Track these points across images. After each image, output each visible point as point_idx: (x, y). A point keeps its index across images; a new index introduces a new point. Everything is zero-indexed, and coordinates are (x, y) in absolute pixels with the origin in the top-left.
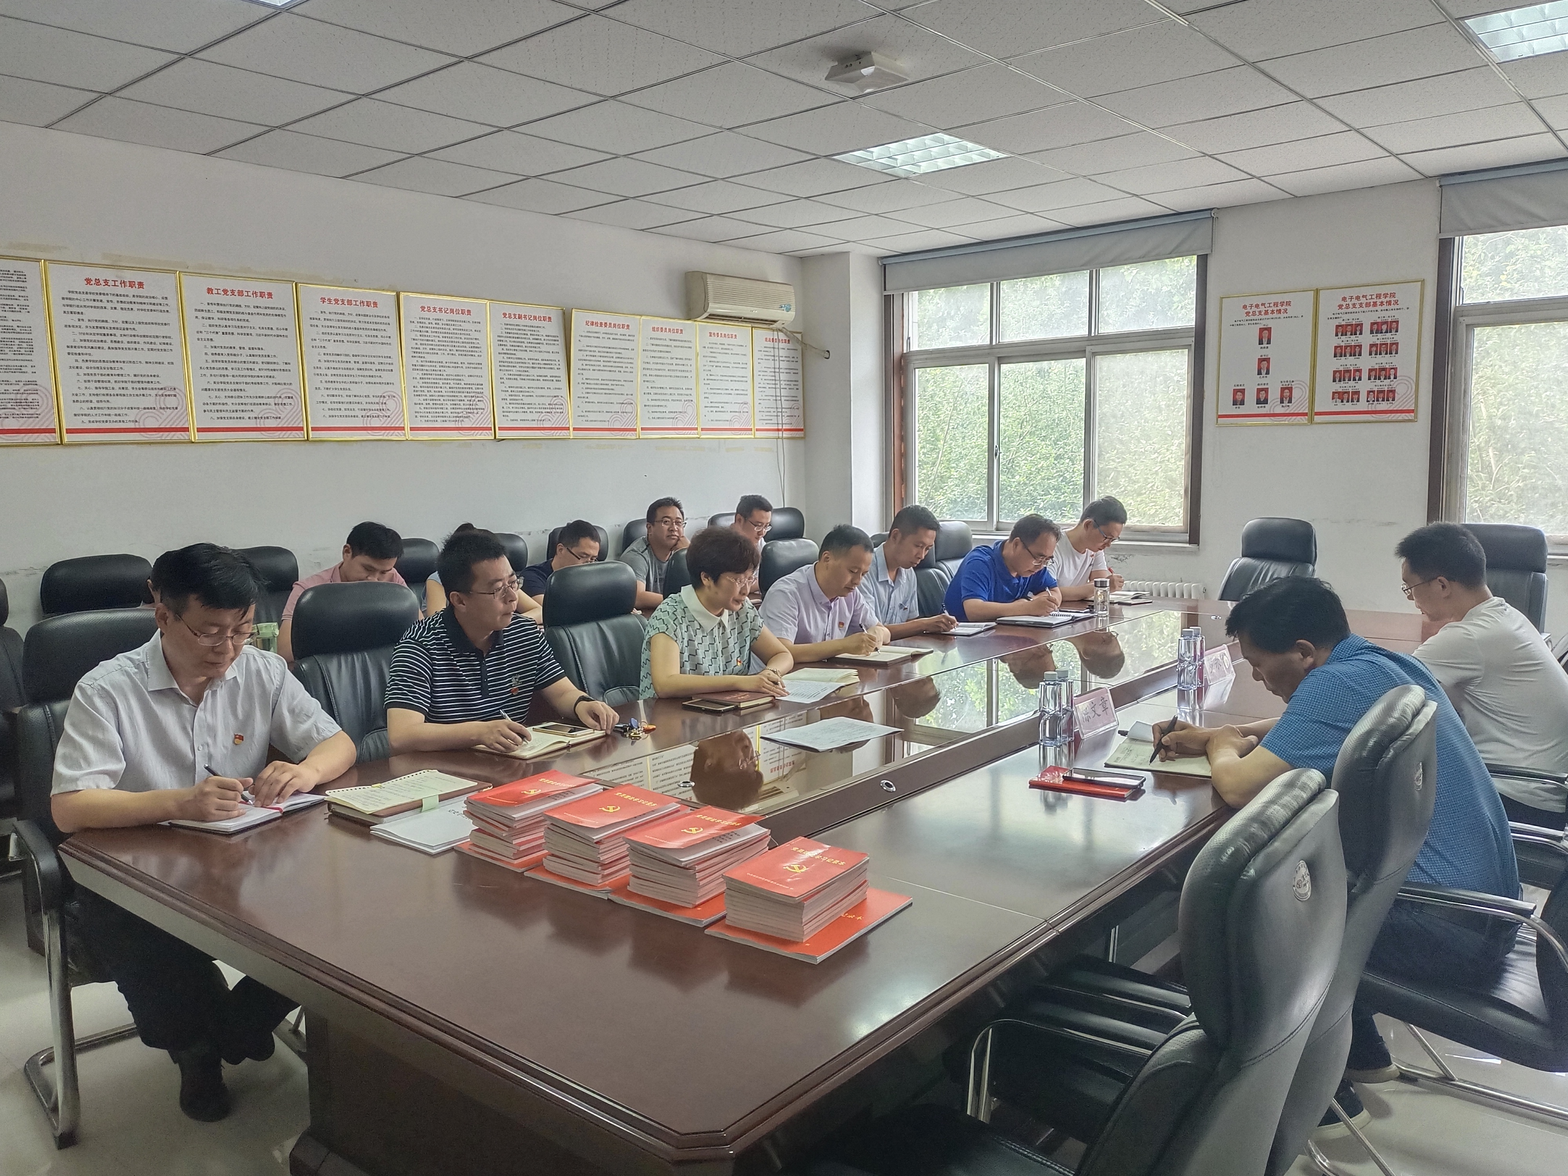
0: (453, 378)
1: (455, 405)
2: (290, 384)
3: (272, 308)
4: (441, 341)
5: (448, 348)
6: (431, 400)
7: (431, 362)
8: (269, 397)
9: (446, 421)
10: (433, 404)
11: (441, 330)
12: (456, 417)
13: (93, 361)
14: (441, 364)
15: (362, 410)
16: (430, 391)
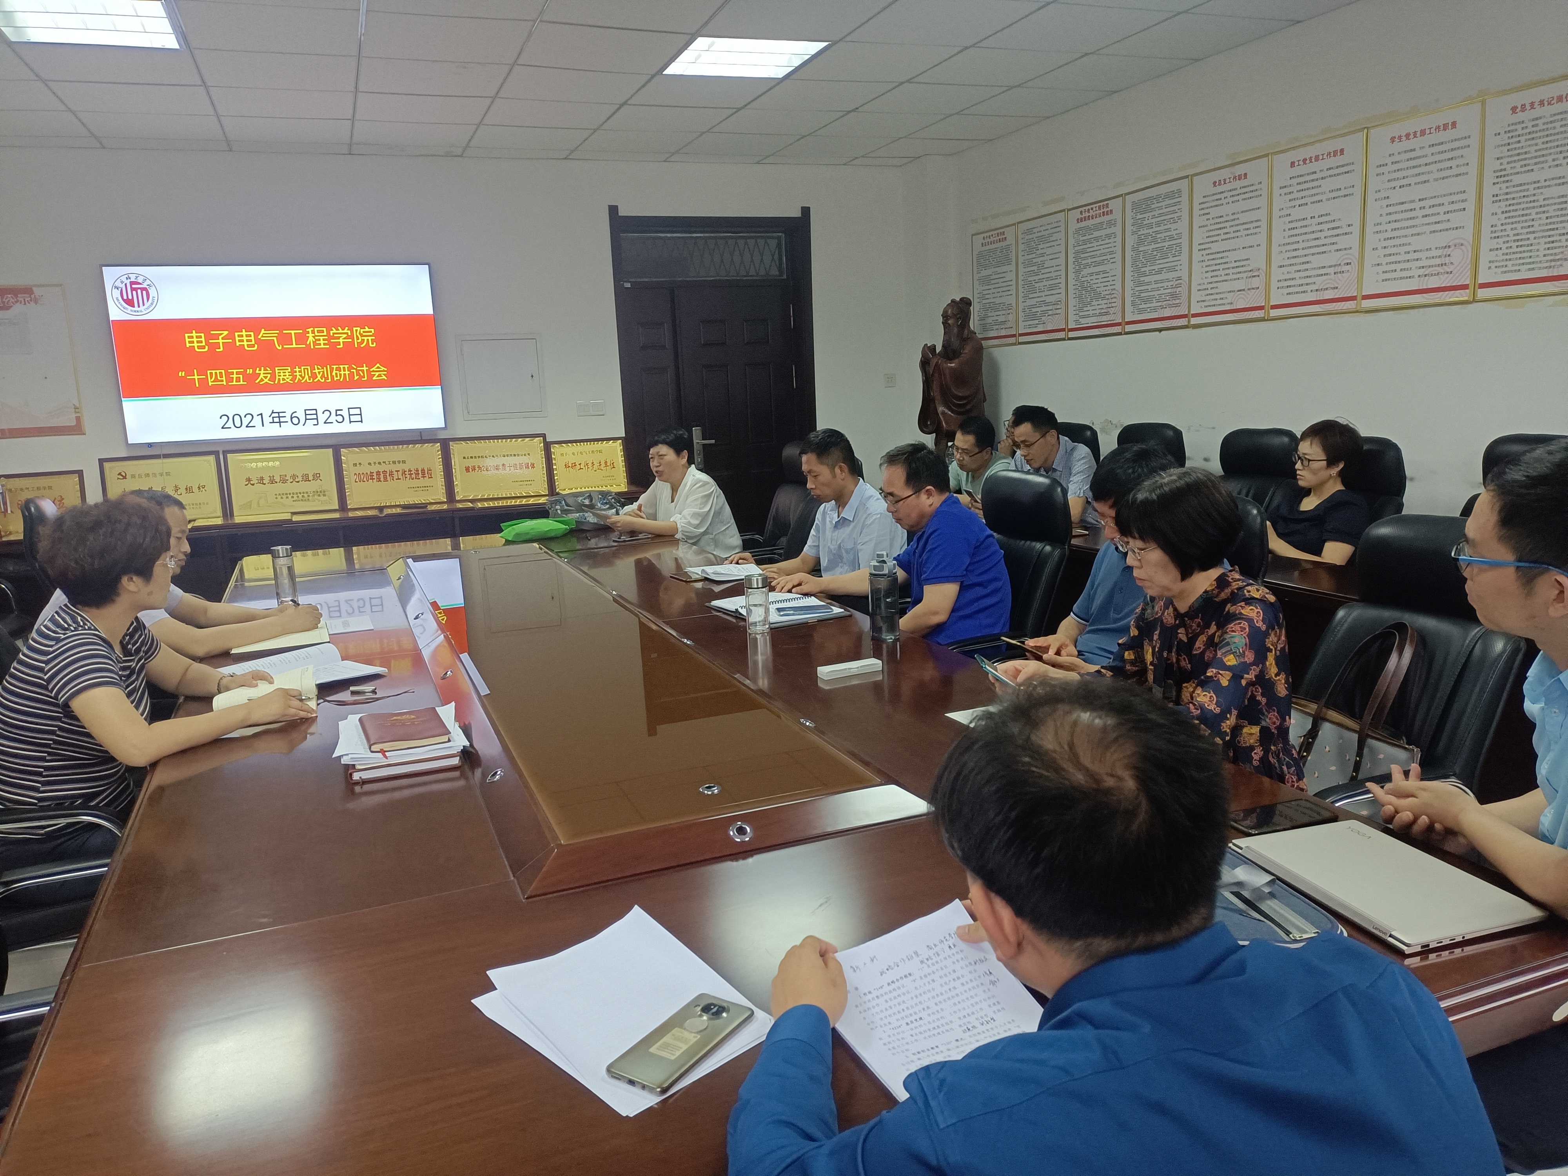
1: (1553, 242)
2: (1351, 248)
3: (1343, 166)
4: (1540, 150)
5: (1550, 158)
6: (1514, 241)
7: (1521, 185)
8: (1330, 267)
9: (1533, 269)
10: (1517, 246)
11: (1542, 134)
12: (1551, 261)
13: (1212, 254)
14: (1536, 185)
15: (1420, 268)
16: (1516, 229)
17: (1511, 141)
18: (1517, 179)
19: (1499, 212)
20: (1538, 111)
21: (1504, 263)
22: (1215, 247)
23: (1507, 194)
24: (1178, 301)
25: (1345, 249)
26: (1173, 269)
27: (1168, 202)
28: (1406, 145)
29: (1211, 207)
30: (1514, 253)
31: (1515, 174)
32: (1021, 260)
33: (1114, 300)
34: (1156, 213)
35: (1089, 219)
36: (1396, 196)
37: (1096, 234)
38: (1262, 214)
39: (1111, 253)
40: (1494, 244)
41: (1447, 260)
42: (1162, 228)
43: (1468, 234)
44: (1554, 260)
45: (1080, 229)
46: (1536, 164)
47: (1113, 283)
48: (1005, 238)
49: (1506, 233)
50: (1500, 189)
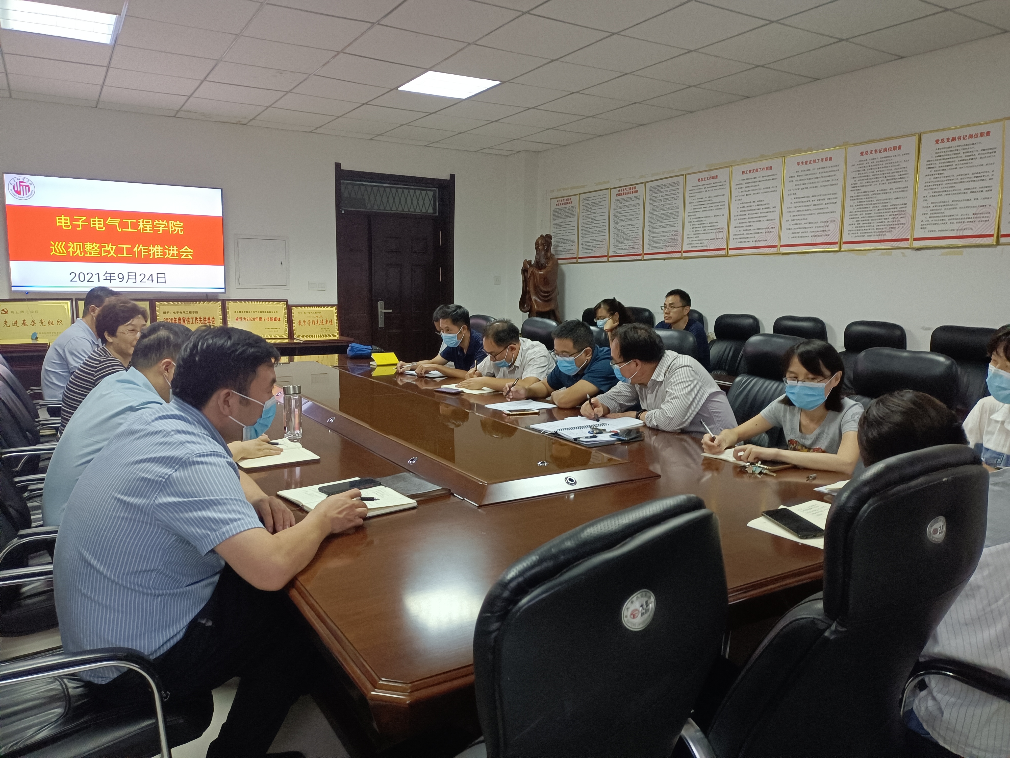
0: (882, 202)
1: (881, 222)
2: (775, 219)
3: (771, 175)
4: (875, 175)
5: (880, 180)
6: (862, 221)
7: (865, 192)
8: (763, 229)
9: (871, 236)
10: (863, 224)
11: (876, 167)
12: (880, 232)
13: (696, 218)
14: (873, 193)
15: (812, 232)
16: (862, 214)
17: (860, 169)
18: (863, 189)
19: (854, 205)
20: (874, 156)
21: (857, 232)
22: (698, 215)
23: (858, 196)
24: (675, 243)
25: (772, 220)
26: (673, 226)
27: (671, 188)
28: (805, 167)
29: (697, 192)
30: (861, 227)
31: (862, 186)
32: (581, 215)
33: (637, 241)
34: (664, 194)
35: (624, 195)
36: (800, 193)
37: (628, 203)
38: (726, 198)
39: (636, 214)
40: (851, 221)
41: (827, 229)
42: (667, 202)
43: (838, 215)
44: (882, 232)
45: (618, 200)
46: (873, 182)
47: (637, 231)
48: (572, 202)
49: (857, 216)
50: (854, 193)
